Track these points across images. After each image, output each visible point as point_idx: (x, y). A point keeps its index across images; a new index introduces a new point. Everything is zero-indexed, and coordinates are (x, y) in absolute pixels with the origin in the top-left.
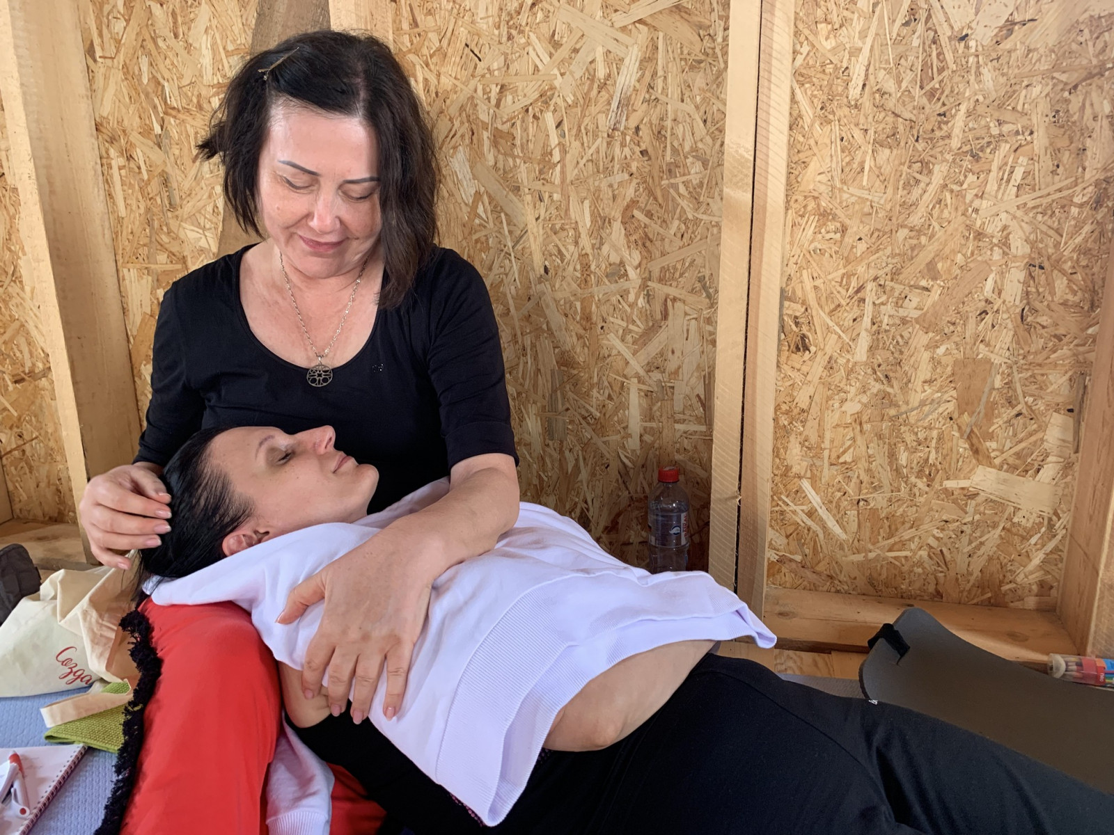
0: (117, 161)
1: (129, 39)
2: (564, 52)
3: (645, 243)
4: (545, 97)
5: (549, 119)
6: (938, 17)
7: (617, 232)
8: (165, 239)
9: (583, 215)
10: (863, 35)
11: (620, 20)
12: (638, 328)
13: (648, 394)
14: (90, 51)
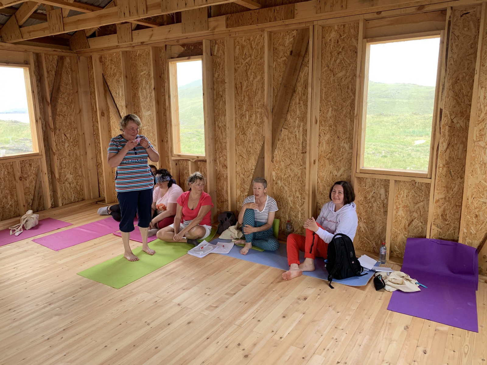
0: (238, 176)
1: (241, 162)
2: (292, 171)
3: (301, 194)
4: (290, 176)
5: (290, 178)
6: (333, 173)
7: (298, 193)
8: (243, 186)
9: (294, 190)
10: (325, 174)
11: (298, 168)
12: (300, 205)
13: (301, 213)
14: (237, 163)
